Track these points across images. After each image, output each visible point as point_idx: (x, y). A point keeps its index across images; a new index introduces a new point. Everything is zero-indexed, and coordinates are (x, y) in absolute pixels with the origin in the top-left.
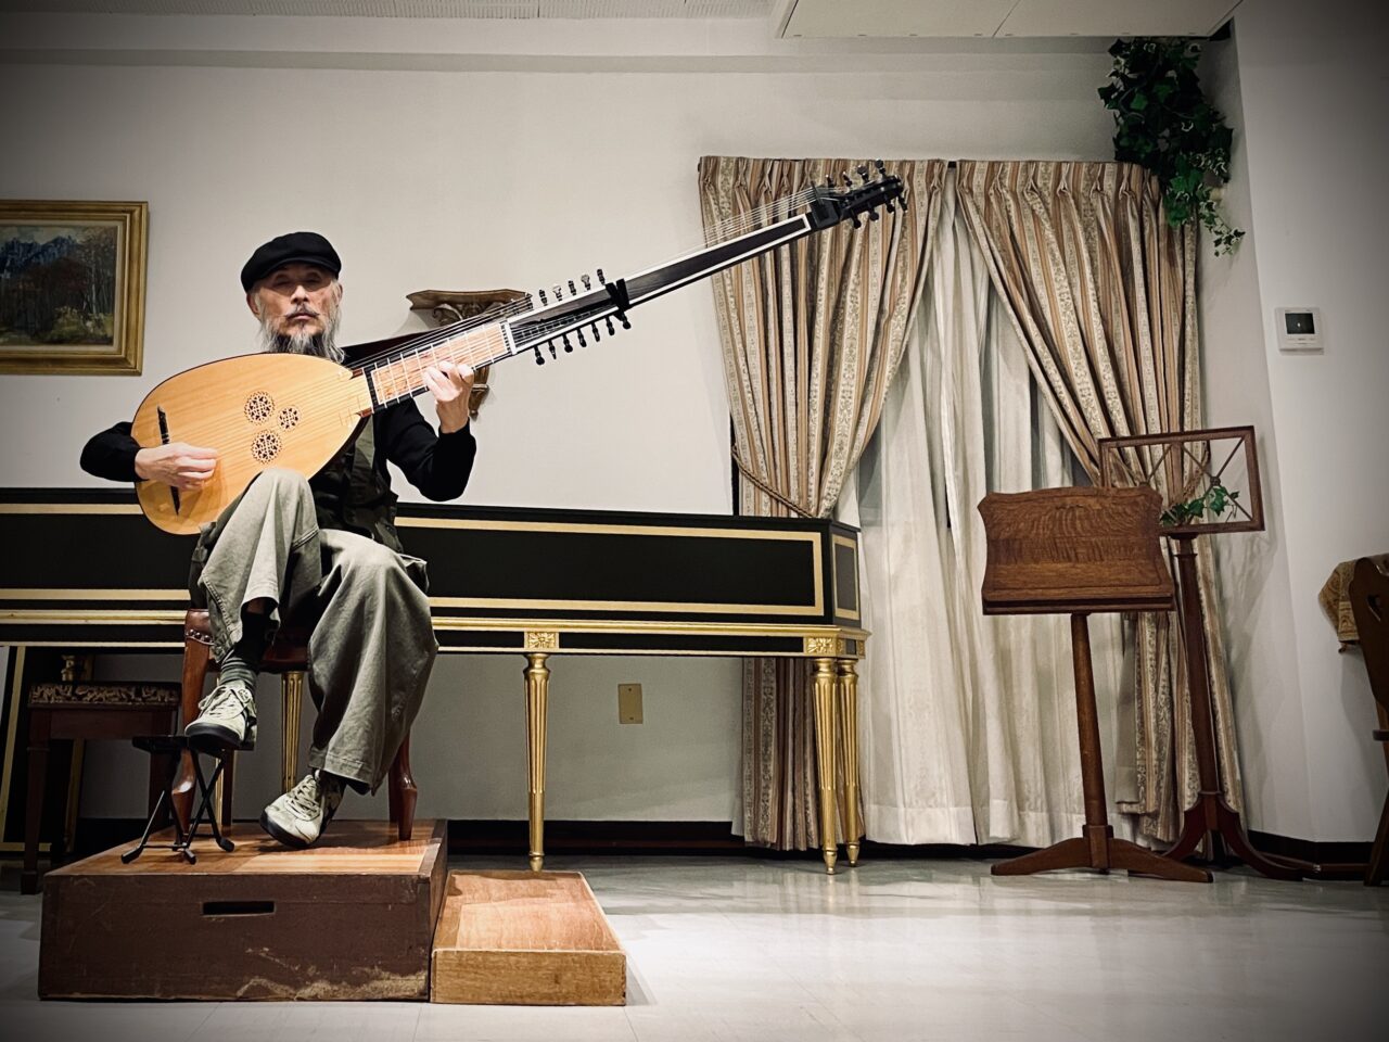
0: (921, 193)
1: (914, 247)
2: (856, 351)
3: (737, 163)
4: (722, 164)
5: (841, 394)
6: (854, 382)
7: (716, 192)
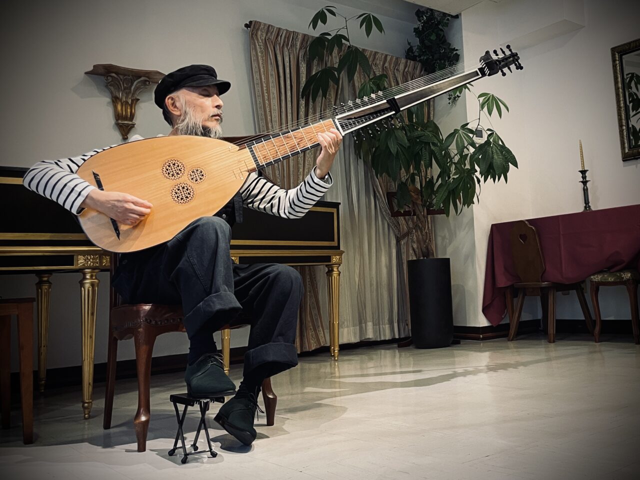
3: (268, 27)
4: (261, 26)
7: (258, 40)
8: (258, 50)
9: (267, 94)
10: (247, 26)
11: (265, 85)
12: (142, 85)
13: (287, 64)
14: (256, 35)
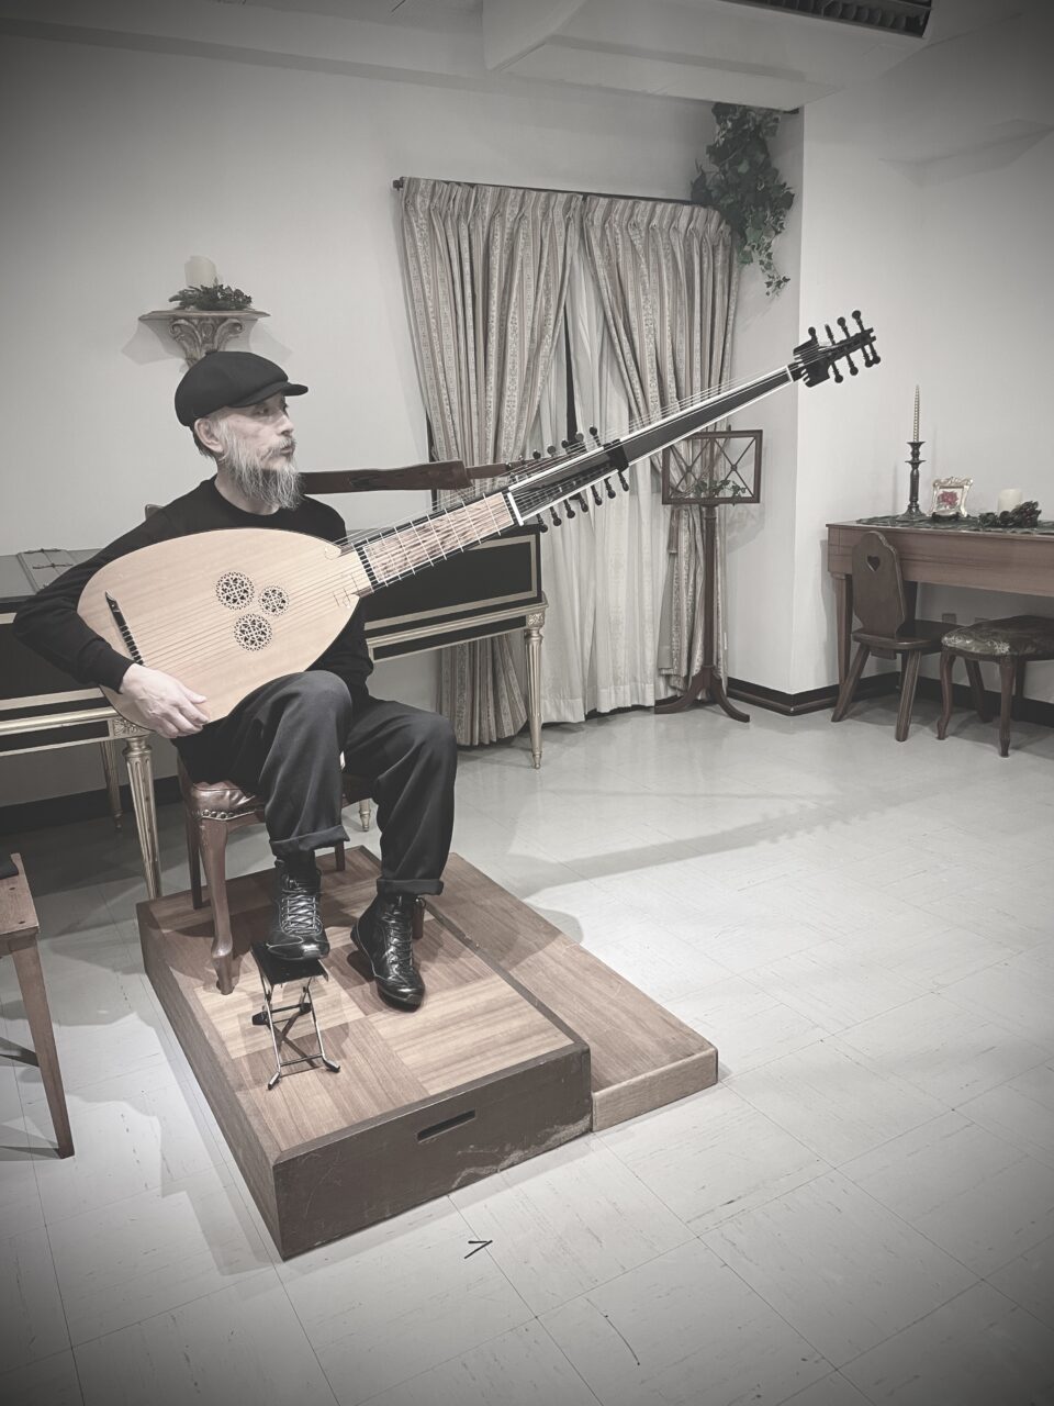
0: (559, 223)
1: (555, 271)
2: (517, 367)
3: (434, 185)
4: (422, 186)
5: (506, 404)
6: (515, 394)
7: (416, 211)
8: (418, 236)
9: (434, 321)
10: (398, 184)
11: (430, 304)
12: (230, 332)
13: (466, 256)
14: (414, 205)
